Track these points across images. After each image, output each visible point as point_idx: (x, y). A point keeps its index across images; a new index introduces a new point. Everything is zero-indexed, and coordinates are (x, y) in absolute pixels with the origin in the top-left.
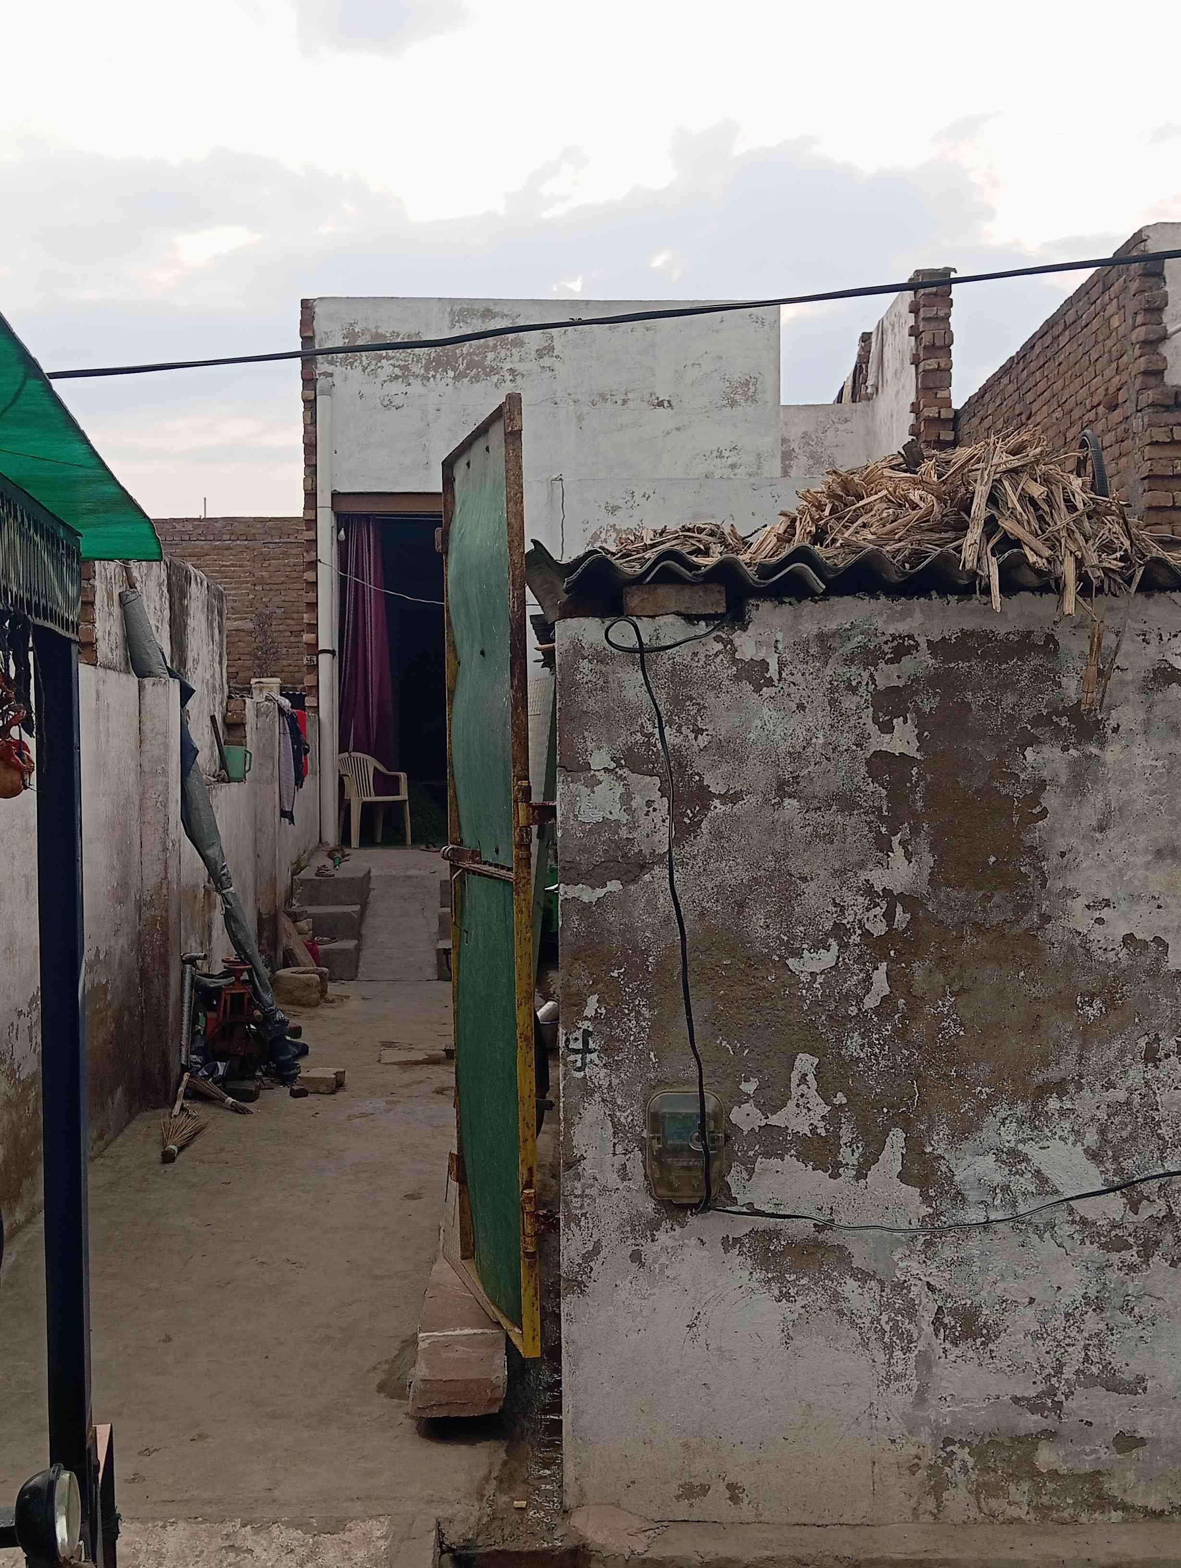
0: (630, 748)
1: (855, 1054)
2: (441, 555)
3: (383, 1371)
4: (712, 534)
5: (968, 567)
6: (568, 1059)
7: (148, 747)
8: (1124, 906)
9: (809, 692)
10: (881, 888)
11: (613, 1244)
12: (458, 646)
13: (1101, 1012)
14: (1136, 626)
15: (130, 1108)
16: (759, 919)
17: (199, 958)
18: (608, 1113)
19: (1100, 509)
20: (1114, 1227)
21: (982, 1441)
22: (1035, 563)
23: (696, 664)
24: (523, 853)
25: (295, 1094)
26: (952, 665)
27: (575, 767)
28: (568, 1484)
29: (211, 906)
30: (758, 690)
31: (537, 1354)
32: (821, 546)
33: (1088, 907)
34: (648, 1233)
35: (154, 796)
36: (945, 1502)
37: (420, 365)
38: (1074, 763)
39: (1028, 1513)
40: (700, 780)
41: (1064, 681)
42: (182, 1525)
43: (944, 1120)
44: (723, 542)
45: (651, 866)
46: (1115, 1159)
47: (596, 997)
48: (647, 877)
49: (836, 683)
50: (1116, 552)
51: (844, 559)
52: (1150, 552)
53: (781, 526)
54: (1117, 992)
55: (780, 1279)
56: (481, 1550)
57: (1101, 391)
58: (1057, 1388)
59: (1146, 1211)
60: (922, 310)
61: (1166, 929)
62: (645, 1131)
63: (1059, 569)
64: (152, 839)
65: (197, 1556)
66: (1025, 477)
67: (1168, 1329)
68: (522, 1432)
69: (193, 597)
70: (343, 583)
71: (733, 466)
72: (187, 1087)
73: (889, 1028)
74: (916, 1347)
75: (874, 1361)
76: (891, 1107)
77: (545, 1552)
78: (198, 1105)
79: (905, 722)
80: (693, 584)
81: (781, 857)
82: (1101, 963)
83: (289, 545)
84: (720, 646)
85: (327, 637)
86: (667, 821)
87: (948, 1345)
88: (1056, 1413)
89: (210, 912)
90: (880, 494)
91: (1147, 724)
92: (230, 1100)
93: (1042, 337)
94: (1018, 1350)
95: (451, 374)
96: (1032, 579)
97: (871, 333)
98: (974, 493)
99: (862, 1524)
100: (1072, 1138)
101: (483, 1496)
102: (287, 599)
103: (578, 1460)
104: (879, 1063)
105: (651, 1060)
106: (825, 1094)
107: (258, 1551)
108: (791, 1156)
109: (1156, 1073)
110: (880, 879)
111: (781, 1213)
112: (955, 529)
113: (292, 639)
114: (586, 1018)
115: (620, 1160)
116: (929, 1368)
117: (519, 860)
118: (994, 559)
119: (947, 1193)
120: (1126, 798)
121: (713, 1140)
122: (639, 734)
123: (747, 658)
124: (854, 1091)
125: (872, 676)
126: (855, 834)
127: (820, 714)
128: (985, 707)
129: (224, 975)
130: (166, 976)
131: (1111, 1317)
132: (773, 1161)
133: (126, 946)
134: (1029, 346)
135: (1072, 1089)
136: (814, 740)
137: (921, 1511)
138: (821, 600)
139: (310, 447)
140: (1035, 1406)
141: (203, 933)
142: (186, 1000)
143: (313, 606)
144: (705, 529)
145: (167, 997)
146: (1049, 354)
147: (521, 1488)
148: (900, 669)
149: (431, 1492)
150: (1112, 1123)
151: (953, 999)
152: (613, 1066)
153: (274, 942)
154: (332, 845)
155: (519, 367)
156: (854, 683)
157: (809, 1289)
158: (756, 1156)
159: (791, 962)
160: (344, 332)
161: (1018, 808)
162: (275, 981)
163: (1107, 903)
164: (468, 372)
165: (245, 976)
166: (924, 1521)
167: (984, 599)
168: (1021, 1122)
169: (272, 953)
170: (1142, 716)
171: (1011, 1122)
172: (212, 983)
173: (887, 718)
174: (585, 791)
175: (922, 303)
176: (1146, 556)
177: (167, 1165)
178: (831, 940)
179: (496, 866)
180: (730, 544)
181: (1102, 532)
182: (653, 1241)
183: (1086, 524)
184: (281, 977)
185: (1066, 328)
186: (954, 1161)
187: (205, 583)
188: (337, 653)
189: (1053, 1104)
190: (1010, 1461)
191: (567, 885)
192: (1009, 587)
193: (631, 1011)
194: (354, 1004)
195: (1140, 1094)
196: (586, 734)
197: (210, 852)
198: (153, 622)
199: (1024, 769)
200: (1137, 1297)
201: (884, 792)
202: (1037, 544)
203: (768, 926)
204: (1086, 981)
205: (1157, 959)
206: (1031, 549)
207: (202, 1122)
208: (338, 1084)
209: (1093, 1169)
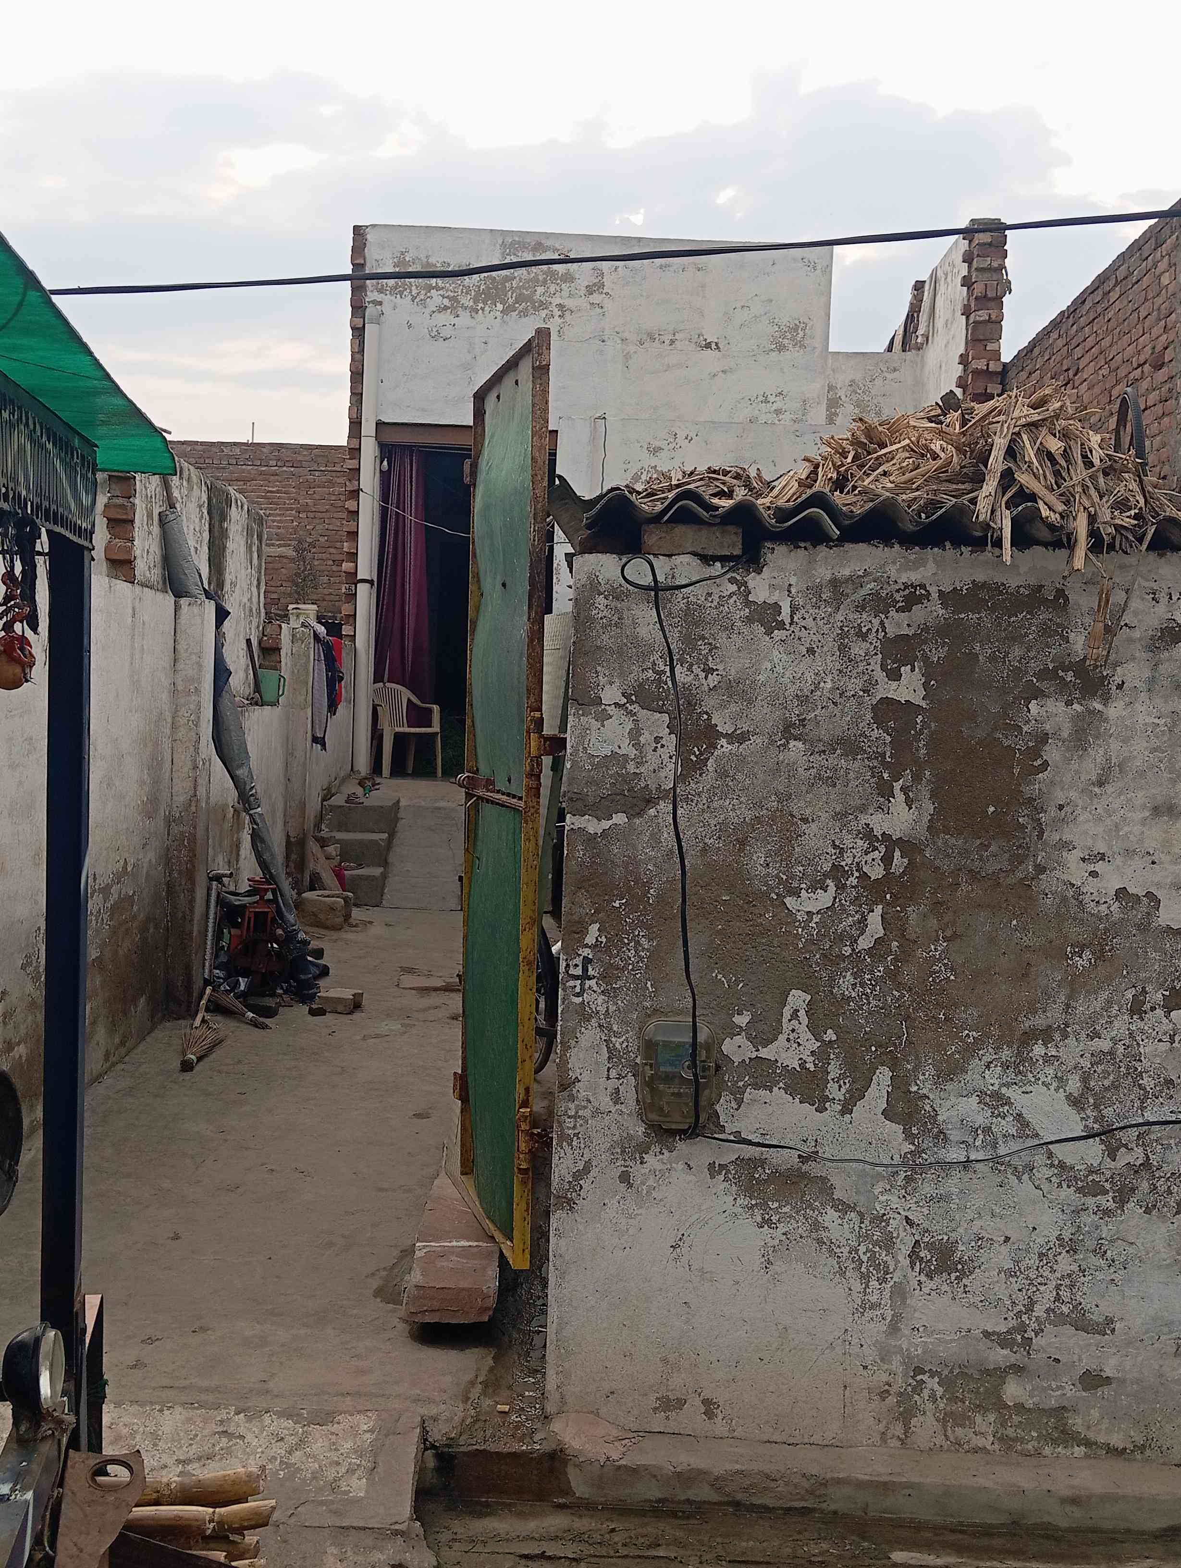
0: (641, 684)
1: (847, 993)
2: (469, 486)
3: (381, 1278)
4: (737, 477)
5: (981, 518)
6: (568, 984)
7: (182, 666)
8: (1119, 860)
9: (820, 637)
10: (881, 832)
11: (603, 1165)
12: (482, 579)
13: (1090, 963)
14: (1146, 584)
15: (152, 1017)
16: (760, 857)
17: (225, 876)
18: (604, 1038)
19: (1117, 466)
20: (1091, 1172)
21: (951, 1372)
22: (1047, 518)
23: (709, 604)
24: (533, 783)
25: (313, 1013)
26: (963, 616)
27: (586, 701)
28: (550, 1391)
29: (240, 827)
30: (769, 633)
31: (526, 1266)
32: (841, 492)
33: (1083, 860)
34: (637, 1156)
35: (186, 715)
36: (913, 1428)
37: (469, 297)
38: (1077, 718)
39: (993, 1443)
40: (708, 719)
41: (1072, 636)
42: (178, 1409)
43: (930, 1061)
44: (748, 485)
45: (656, 800)
46: (1096, 1106)
47: (598, 925)
48: (652, 812)
49: (846, 629)
50: (1131, 509)
51: (862, 506)
52: (1165, 512)
53: (803, 471)
54: (1107, 945)
55: (764, 1206)
56: (462, 1449)
57: (1148, 349)
58: (1028, 1325)
59: (1124, 1158)
60: (975, 260)
61: (1159, 885)
62: (639, 1057)
63: (1072, 525)
64: (183, 757)
65: (191, 1439)
66: (1044, 431)
67: (1139, 1274)
68: (511, 1342)
69: (232, 521)
70: (384, 513)
71: (778, 412)
72: (209, 1001)
73: (882, 969)
74: (892, 1278)
75: (850, 1289)
76: (879, 1046)
77: (524, 1453)
78: (219, 1018)
79: (913, 670)
80: (710, 525)
81: (784, 798)
82: (1093, 915)
83: (334, 474)
84: (734, 588)
85: (366, 567)
86: (674, 757)
87: (923, 1278)
88: (1025, 1349)
89: (238, 833)
90: (903, 443)
91: (1152, 681)
92: (250, 1015)
93: (1092, 292)
94: (991, 1287)
95: (500, 307)
96: (1044, 534)
97: (925, 282)
98: (992, 445)
99: (832, 1445)
100: (1055, 1084)
101: (468, 1399)
102: (331, 527)
103: (561, 1369)
104: (870, 1003)
105: (648, 989)
106: (816, 1031)
107: (249, 1437)
108: (779, 1088)
109: (1141, 1024)
110: (879, 823)
111: (767, 1142)
112: (972, 481)
113: (334, 568)
114: (587, 946)
115: (613, 1083)
116: (904, 1300)
117: (529, 789)
118: (1008, 512)
119: (929, 1131)
120: (1127, 754)
121: (704, 1069)
122: (651, 671)
123: (760, 600)
124: (844, 1029)
125: (882, 623)
126: (857, 778)
127: (829, 659)
128: (992, 658)
129: (249, 894)
130: (192, 891)
131: (1083, 1259)
132: (762, 1092)
133: (154, 861)
134: (1080, 301)
135: (1057, 1036)
136: (822, 684)
137: (889, 1435)
138: (836, 546)
139: (357, 375)
140: (1004, 1341)
141: (231, 852)
142: (212, 916)
143: (353, 535)
144: (730, 471)
145: (192, 911)
146: (1099, 310)
147: (505, 1393)
148: (910, 617)
149: (419, 1392)
150: (1095, 1071)
151: (945, 944)
152: (610, 993)
153: (301, 865)
154: (363, 774)
155: (569, 303)
156: (864, 630)
157: (791, 1217)
158: (745, 1086)
159: (789, 901)
160: (395, 260)
161: (1019, 760)
162: (299, 905)
163: (1102, 857)
164: (517, 305)
165: (269, 896)
166: (892, 1445)
167: (997, 551)
168: (1006, 1066)
169: (299, 876)
170: (1147, 674)
171: (996, 1066)
172: (236, 901)
173: (895, 665)
174: (595, 724)
175: (976, 253)
176: (1159, 515)
177: (185, 1074)
178: (828, 881)
179: (508, 795)
180: (755, 488)
181: (1118, 489)
182: (641, 1163)
183: (1101, 480)
184: (307, 899)
185: (1117, 283)
186: (938, 1101)
187: (246, 507)
188: (376, 584)
189: (1038, 1050)
190: (978, 1393)
191: (574, 815)
192: (1021, 540)
193: (630, 941)
194: (376, 930)
195: (1124, 1045)
196: (599, 668)
197: (239, 772)
198: (191, 543)
199: (1027, 722)
200: (1110, 1241)
201: (888, 739)
202: (1051, 498)
203: (768, 865)
204: (1075, 932)
205: (1148, 913)
206: (1046, 504)
207: (222, 1035)
208: (356, 1005)
209: (1072, 1114)
